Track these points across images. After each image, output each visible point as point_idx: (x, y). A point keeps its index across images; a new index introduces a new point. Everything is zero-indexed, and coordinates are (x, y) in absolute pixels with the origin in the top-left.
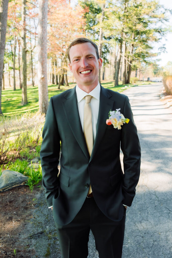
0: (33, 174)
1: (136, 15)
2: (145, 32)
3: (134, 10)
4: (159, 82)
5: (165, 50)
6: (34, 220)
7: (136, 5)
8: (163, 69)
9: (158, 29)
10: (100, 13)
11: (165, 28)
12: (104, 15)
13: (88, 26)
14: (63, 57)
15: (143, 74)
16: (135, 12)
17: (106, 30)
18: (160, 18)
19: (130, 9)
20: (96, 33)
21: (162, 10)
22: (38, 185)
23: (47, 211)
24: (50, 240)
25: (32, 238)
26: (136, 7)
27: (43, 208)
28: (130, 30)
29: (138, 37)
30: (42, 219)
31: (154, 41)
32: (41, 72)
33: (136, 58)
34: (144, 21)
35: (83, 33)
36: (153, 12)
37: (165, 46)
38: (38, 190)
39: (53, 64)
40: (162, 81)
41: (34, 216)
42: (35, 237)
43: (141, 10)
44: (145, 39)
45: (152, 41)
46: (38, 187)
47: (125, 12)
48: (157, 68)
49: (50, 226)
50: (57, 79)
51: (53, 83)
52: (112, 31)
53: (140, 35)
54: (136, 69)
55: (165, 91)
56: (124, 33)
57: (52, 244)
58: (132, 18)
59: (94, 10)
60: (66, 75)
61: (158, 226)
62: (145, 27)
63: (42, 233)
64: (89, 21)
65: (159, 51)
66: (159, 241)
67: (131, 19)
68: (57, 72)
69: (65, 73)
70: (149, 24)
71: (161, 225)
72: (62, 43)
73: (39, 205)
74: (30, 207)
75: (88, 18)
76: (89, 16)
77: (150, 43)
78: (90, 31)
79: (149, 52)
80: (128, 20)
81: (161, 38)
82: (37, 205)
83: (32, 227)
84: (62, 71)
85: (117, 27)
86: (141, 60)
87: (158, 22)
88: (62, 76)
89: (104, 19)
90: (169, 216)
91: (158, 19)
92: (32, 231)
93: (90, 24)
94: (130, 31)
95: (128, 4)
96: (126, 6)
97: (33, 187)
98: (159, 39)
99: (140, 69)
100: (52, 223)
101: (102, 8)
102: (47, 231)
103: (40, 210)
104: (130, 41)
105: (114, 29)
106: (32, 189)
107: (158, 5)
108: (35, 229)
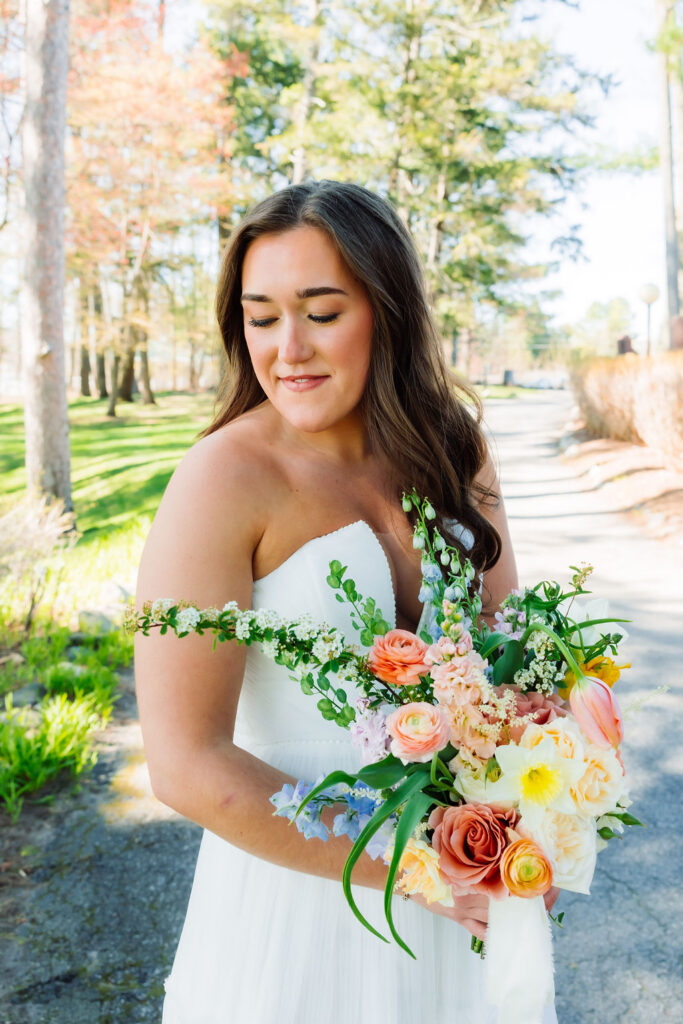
0: (18, 747)
1: (456, 95)
2: (492, 172)
3: (447, 73)
4: (551, 388)
5: (578, 251)
6: (31, 931)
7: (454, 52)
8: (568, 336)
9: (548, 159)
10: (294, 82)
11: (580, 156)
12: (313, 91)
13: (244, 139)
14: (132, 274)
15: (482, 355)
16: (450, 80)
17: (321, 158)
18: (557, 110)
19: (429, 69)
20: (278, 170)
21: (568, 75)
22: (43, 795)
23: (86, 894)
24: (106, 1003)
25: (30, 998)
26: (457, 60)
27: (71, 883)
28: (430, 160)
29: (464, 193)
30: (67, 926)
31: (532, 211)
32: (38, 331)
33: (456, 286)
34: (489, 123)
35: (222, 171)
36: (529, 83)
37: (579, 235)
38: (44, 816)
39: (85, 304)
40: (567, 386)
41: (32, 916)
42: (43, 993)
43: (475, 74)
44: (491, 202)
45: (523, 211)
46: (43, 800)
47: (406, 81)
48: (544, 328)
49: (105, 950)
50: (102, 374)
51: (86, 391)
52: (350, 163)
53: (471, 183)
54: (455, 334)
55: (580, 425)
56: (402, 173)
57: (118, 1018)
58: (435, 107)
59: (268, 68)
60: (144, 356)
61: (567, 938)
62: (495, 148)
63: (69, 978)
64: (250, 117)
65: (555, 256)
66: (573, 993)
67: (431, 112)
68: (104, 342)
69: (139, 348)
70: (511, 135)
71: (579, 934)
72: (127, 211)
73: (49, 872)
74: (10, 881)
75: (242, 103)
76: (246, 97)
77: (513, 218)
78: (252, 160)
79: (510, 258)
80: (419, 115)
81: (563, 200)
82: (40, 871)
83: (24, 959)
84: (126, 335)
85: (372, 145)
86: (479, 290)
87: (548, 128)
88: (125, 357)
89: (312, 108)
90: (611, 901)
91: (550, 115)
92: (27, 974)
93: (249, 129)
94: (427, 163)
95: (420, 45)
96: (413, 55)
97: (21, 802)
98: (554, 202)
99: (470, 332)
100: (113, 939)
101: (305, 62)
102: (91, 968)
103: (58, 889)
104: (428, 208)
105: (359, 156)
106: (14, 808)
107: (549, 54)
108: (38, 964)
